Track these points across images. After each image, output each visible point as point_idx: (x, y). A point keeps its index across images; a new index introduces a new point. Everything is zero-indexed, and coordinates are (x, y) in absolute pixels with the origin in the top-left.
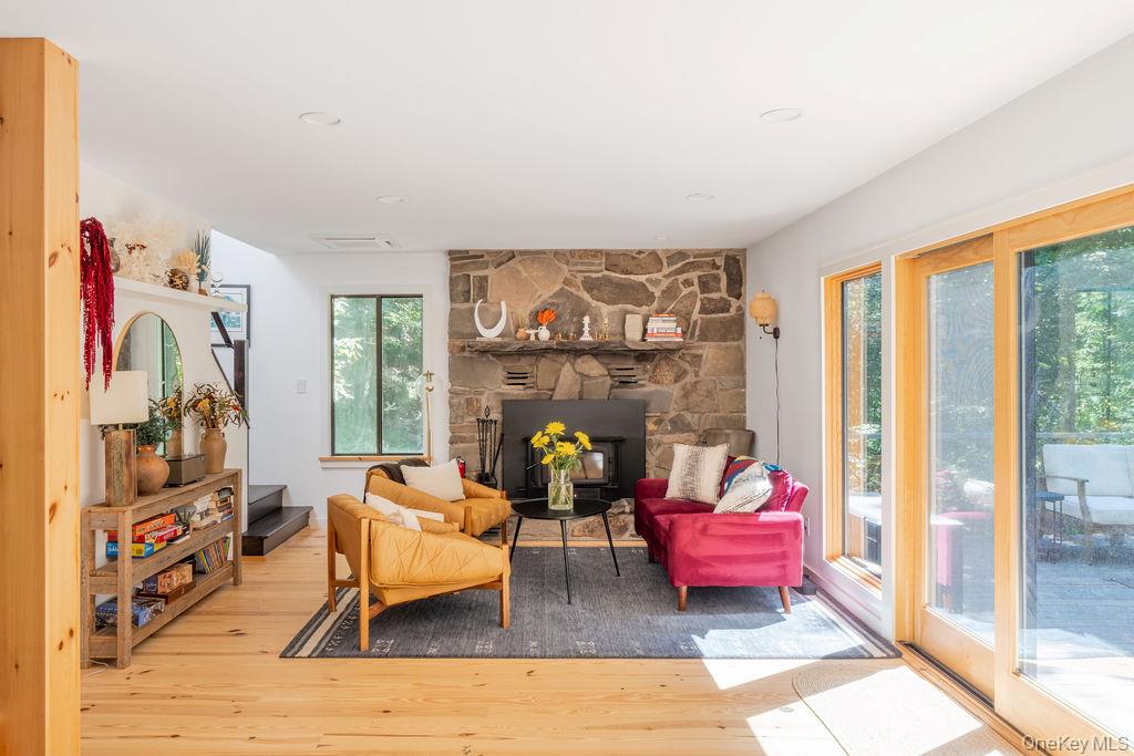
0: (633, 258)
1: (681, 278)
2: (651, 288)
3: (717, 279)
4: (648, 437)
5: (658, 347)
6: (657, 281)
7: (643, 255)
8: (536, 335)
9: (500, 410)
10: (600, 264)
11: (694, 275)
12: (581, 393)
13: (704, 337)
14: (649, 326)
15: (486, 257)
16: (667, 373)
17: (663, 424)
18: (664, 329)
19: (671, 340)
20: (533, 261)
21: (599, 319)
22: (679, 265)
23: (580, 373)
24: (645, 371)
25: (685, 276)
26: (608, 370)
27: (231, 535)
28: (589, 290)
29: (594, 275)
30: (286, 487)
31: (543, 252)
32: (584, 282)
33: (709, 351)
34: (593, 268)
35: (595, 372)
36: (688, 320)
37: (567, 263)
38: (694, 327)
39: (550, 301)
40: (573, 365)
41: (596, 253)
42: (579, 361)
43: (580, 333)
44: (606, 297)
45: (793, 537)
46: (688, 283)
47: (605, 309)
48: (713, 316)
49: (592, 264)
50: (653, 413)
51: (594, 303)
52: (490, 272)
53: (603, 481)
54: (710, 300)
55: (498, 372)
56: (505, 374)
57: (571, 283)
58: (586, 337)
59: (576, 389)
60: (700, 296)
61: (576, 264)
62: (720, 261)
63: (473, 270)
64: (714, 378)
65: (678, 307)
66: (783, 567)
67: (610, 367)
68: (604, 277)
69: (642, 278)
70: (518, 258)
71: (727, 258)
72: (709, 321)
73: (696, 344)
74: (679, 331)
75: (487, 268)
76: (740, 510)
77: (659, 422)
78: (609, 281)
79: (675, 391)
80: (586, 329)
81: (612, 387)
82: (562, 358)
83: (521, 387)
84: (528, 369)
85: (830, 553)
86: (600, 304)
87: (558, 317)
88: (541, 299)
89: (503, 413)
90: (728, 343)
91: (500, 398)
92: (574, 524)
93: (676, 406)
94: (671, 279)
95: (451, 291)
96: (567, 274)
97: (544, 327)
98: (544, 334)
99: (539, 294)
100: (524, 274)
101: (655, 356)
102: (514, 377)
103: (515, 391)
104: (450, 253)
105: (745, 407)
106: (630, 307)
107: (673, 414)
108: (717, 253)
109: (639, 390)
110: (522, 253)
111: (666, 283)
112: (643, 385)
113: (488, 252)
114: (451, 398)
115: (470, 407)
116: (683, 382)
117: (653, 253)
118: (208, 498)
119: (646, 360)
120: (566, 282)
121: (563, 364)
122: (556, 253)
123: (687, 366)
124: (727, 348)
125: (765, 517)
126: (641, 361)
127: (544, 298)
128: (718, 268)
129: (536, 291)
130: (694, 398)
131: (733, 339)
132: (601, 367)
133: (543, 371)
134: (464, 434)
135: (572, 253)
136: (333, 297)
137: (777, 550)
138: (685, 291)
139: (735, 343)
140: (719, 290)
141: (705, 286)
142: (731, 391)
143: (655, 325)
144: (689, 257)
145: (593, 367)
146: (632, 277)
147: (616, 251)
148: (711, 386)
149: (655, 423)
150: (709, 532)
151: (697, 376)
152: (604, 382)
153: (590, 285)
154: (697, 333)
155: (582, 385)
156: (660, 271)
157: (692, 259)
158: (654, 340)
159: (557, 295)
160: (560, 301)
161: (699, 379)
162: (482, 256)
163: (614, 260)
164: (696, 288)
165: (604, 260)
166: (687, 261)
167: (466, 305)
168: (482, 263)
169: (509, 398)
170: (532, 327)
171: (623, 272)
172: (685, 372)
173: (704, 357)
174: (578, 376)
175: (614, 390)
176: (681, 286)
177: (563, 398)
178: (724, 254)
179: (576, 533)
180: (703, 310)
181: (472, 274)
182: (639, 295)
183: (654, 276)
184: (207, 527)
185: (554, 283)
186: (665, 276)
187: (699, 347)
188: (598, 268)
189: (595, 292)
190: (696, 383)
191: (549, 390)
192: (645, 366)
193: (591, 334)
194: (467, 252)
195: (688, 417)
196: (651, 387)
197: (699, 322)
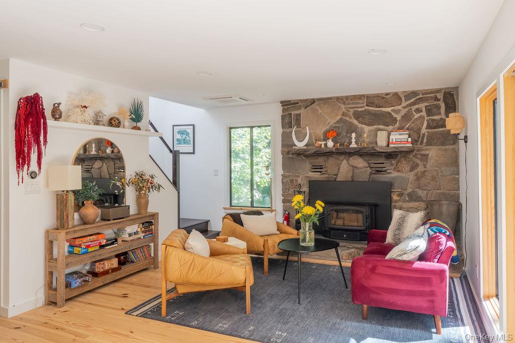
0: (383, 98)
1: (414, 108)
2: (395, 115)
3: (438, 107)
4: (393, 204)
5: (396, 150)
6: (398, 111)
7: (389, 96)
8: (326, 145)
9: (308, 186)
10: (363, 103)
11: (422, 106)
12: (352, 177)
13: (429, 143)
14: (391, 137)
15: (300, 104)
16: (405, 166)
17: (403, 196)
18: (400, 138)
19: (404, 145)
20: (325, 104)
21: (362, 134)
22: (413, 100)
23: (352, 166)
24: (392, 165)
25: (416, 106)
26: (369, 164)
27: (152, 245)
28: (357, 118)
29: (360, 110)
30: (209, 221)
31: (330, 98)
32: (354, 114)
33: (433, 152)
34: (358, 106)
35: (361, 165)
36: (419, 133)
37: (344, 103)
38: (423, 138)
39: (334, 125)
40: (348, 161)
41: (360, 97)
42: (351, 159)
43: (350, 143)
44: (367, 122)
45: (439, 281)
46: (418, 111)
47: (367, 129)
48: (436, 130)
49: (359, 103)
50: (396, 190)
51: (360, 126)
52: (302, 111)
53: (362, 228)
54: (433, 120)
55: (307, 165)
56: (310, 166)
57: (346, 115)
58: (353, 145)
59: (350, 175)
60: (426, 118)
61: (348, 104)
62: (440, 96)
63: (293, 111)
64: (437, 169)
65: (412, 125)
66: (432, 301)
67: (370, 162)
68: (365, 110)
69: (389, 110)
70: (317, 103)
71: (445, 93)
72: (432, 133)
73: (425, 148)
74: (410, 140)
75: (300, 109)
76: (400, 258)
77: (400, 195)
78: (369, 112)
79: (411, 176)
80: (353, 140)
81: (371, 174)
82: (342, 157)
83: (319, 173)
84: (322, 163)
85: (487, 293)
86: (364, 126)
87: (338, 135)
88: (330, 125)
89: (309, 188)
90: (447, 147)
91: (308, 180)
92: (343, 252)
93: (411, 186)
94: (407, 109)
95: (282, 123)
96: (344, 110)
97: (330, 140)
98: (330, 144)
99: (328, 122)
100: (320, 111)
101: (397, 155)
102: (317, 168)
103: (316, 176)
104: (281, 102)
105: (459, 187)
106: (381, 127)
107: (409, 190)
108: (438, 91)
109: (387, 175)
110: (319, 100)
111: (404, 112)
112: (390, 173)
113: (301, 101)
114: (283, 179)
115: (292, 184)
116: (416, 171)
117: (396, 94)
118: (136, 226)
119: (392, 158)
120: (344, 114)
121: (342, 161)
122: (338, 98)
123: (418, 161)
124: (446, 150)
125: (418, 265)
126: (389, 158)
127: (332, 123)
128: (439, 100)
129: (327, 120)
130: (423, 181)
131: (450, 144)
132: (364, 162)
133: (330, 165)
134: (289, 198)
135: (347, 97)
136: (230, 128)
137: (427, 289)
138: (417, 116)
139: (451, 147)
140: (440, 114)
141: (429, 112)
142: (448, 177)
143: (395, 137)
144: (419, 94)
145: (360, 162)
146: (383, 109)
147: (373, 94)
148: (435, 174)
149: (398, 195)
150: (376, 271)
151: (425, 167)
152: (365, 171)
153: (357, 116)
154: (425, 140)
155: (353, 173)
156: (400, 104)
157: (421, 96)
158: (393, 146)
159: (338, 122)
160: (340, 125)
161: (426, 169)
162: (298, 103)
163: (371, 100)
164: (424, 113)
165: (365, 100)
166: (418, 97)
167: (290, 130)
168: (298, 106)
169: (313, 179)
170: (324, 140)
171: (377, 107)
172: (417, 165)
173: (430, 155)
174: (351, 168)
175: (372, 176)
176: (414, 113)
177: (342, 180)
178: (443, 91)
179: (344, 257)
180: (428, 127)
181: (293, 113)
182: (387, 120)
183: (396, 108)
184: (132, 240)
185: (337, 115)
186: (404, 107)
187: (426, 150)
188: (362, 105)
189: (360, 119)
190: (425, 171)
191: (335, 175)
192: (391, 161)
193: (356, 142)
194: (290, 101)
195: (420, 192)
196: (395, 174)
197: (426, 134)
